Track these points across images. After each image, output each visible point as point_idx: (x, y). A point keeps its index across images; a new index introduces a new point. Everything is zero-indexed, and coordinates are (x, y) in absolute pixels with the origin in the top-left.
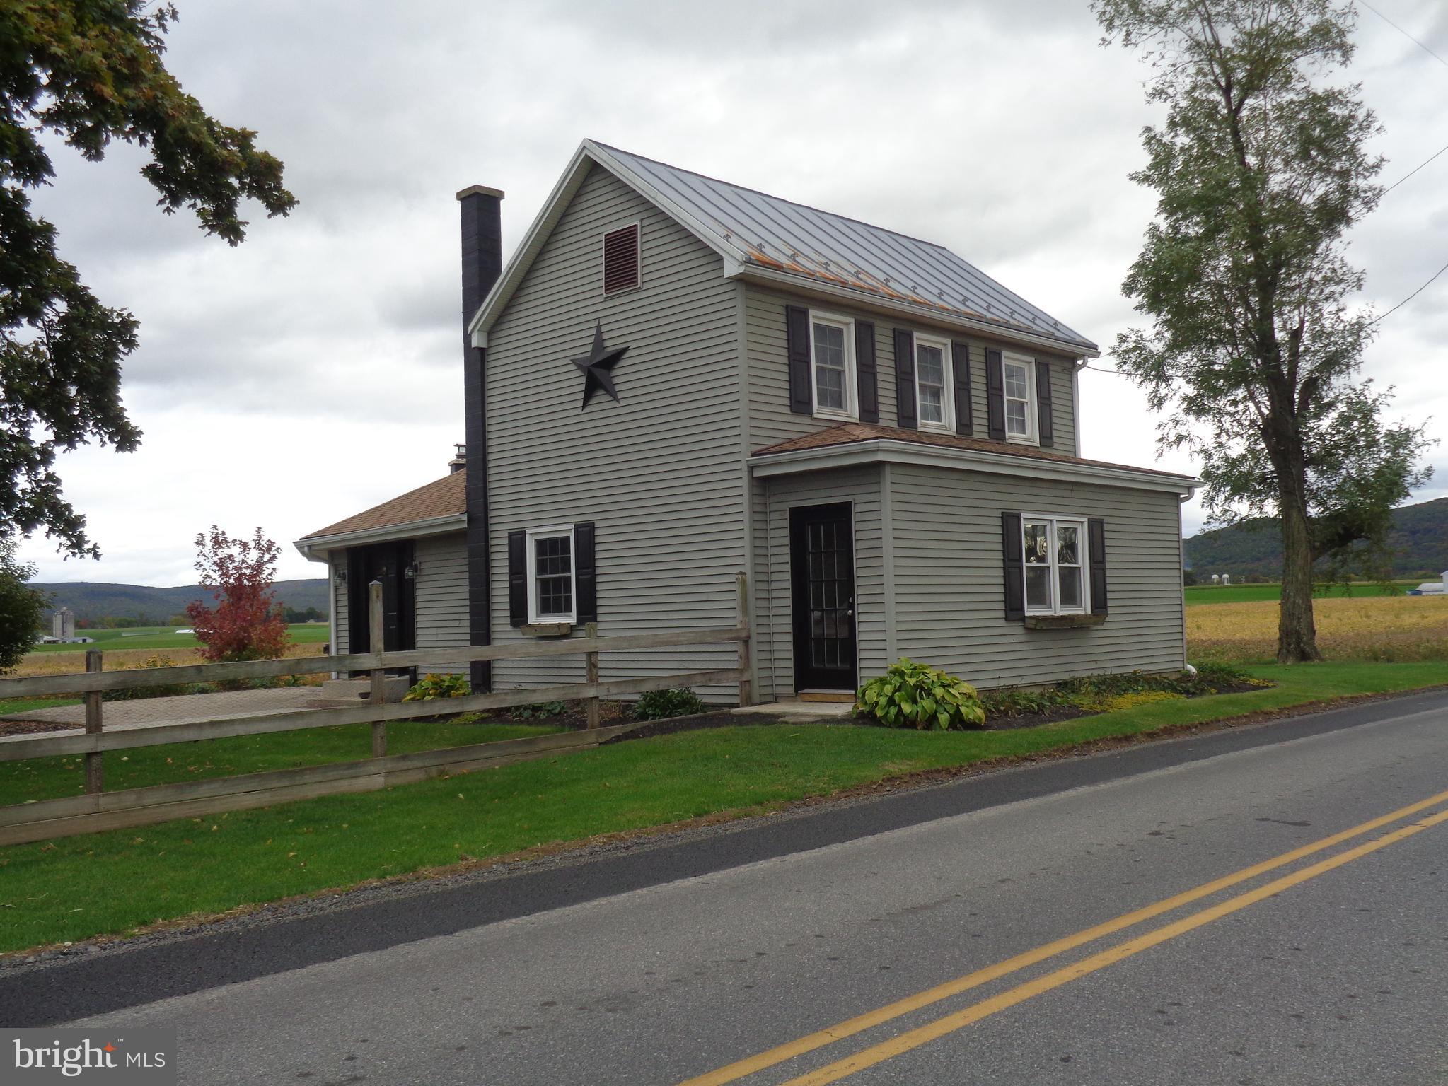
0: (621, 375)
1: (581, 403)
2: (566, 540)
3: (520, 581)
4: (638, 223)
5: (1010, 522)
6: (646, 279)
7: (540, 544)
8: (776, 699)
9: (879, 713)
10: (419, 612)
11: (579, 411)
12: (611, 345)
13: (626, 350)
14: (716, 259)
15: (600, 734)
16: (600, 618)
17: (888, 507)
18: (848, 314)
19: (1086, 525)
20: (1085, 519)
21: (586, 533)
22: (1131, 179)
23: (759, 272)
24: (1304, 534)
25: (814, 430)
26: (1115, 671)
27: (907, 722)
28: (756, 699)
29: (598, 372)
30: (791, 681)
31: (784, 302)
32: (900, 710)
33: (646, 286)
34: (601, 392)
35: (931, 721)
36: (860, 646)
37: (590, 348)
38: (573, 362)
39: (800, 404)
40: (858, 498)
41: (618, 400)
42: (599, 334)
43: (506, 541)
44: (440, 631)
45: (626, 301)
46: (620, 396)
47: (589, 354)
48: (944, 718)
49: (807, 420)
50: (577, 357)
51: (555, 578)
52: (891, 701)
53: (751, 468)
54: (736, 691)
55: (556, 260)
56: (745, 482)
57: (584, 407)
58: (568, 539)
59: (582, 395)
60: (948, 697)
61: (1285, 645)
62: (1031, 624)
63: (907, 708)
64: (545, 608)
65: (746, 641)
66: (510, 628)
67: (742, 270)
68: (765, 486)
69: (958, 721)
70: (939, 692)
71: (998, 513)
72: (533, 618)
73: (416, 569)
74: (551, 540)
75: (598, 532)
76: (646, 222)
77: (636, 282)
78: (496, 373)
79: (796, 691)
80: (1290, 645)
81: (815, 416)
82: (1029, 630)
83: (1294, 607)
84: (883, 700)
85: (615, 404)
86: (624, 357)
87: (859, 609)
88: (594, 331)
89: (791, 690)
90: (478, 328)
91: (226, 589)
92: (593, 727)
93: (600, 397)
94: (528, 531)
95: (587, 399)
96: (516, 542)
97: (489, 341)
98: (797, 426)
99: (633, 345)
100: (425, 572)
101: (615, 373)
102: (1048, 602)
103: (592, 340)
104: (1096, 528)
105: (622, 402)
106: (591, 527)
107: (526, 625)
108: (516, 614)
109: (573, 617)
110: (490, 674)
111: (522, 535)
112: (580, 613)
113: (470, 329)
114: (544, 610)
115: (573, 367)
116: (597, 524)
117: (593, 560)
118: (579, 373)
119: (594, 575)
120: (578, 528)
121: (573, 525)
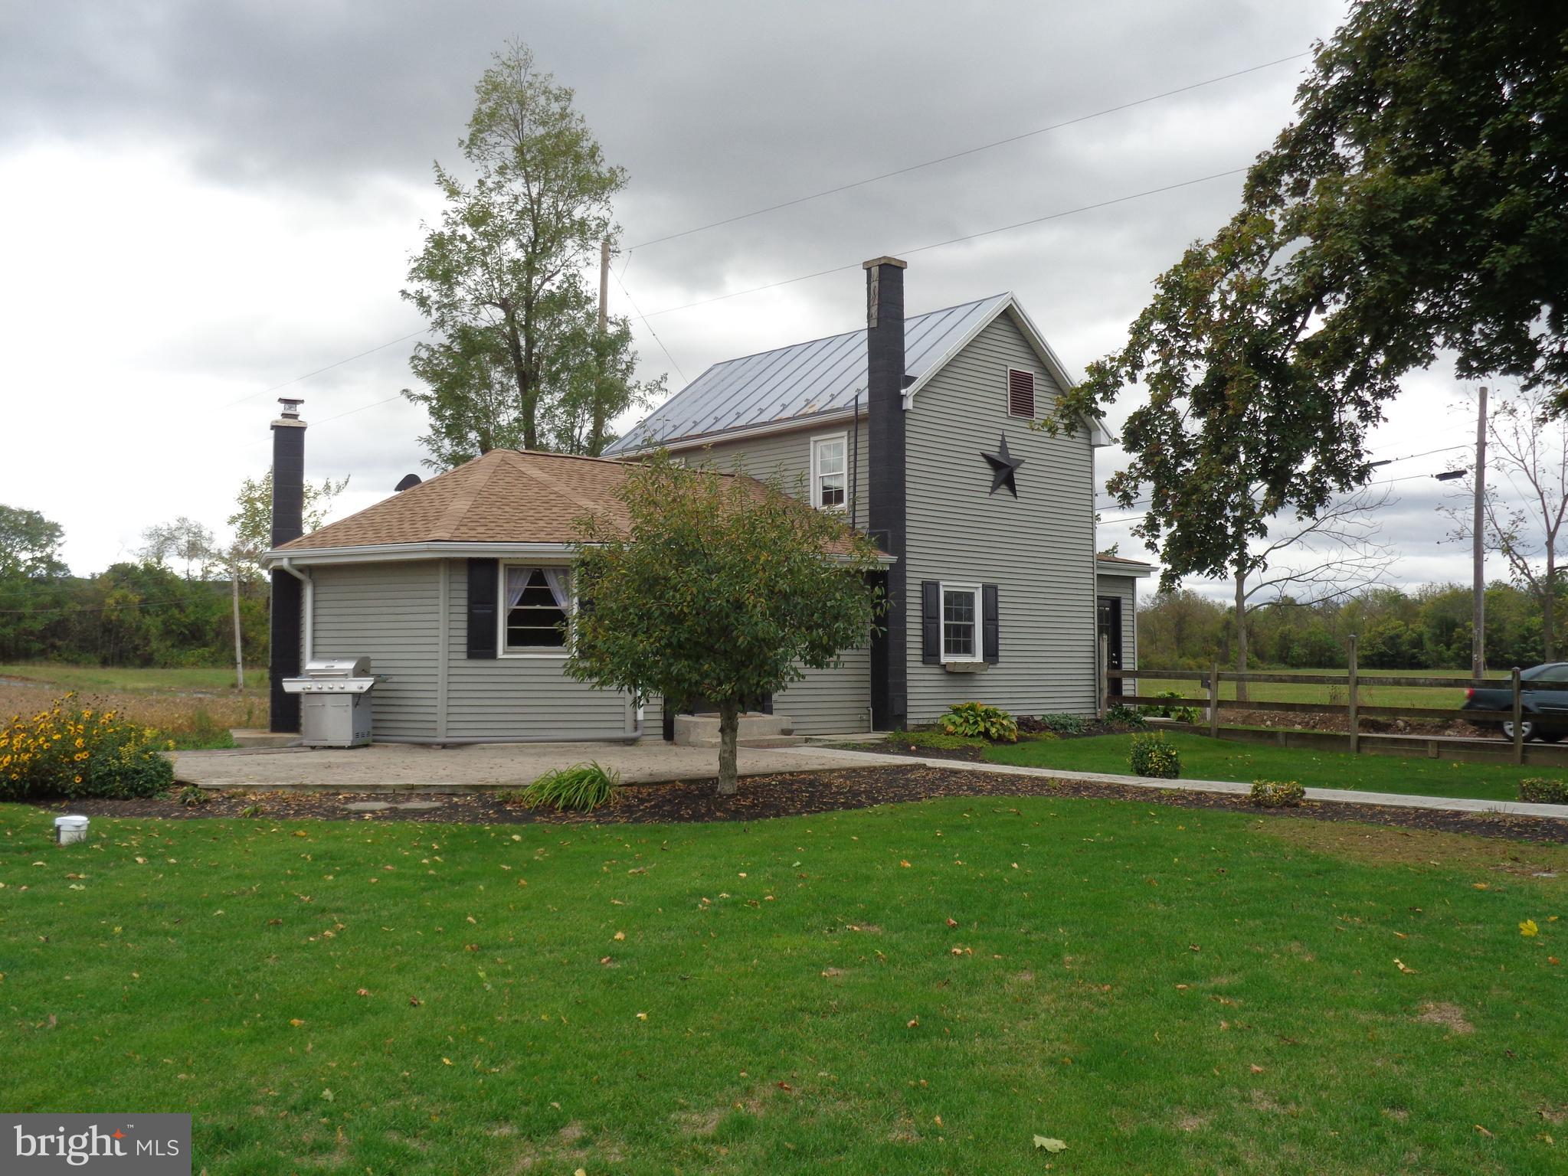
0: (1018, 479)
1: (989, 490)
3: (934, 626)
4: (1033, 373)
7: (950, 597)
11: (987, 496)
12: (1012, 454)
13: (1023, 462)
16: (1000, 659)
21: (991, 595)
34: (1005, 487)
37: (997, 450)
38: (984, 455)
40: (1124, 595)
41: (1017, 497)
42: (1003, 442)
43: (920, 588)
45: (1026, 426)
46: (1019, 494)
47: (996, 454)
50: (986, 452)
51: (960, 625)
56: (1093, 577)
57: (990, 494)
58: (974, 595)
59: (990, 484)
64: (952, 648)
66: (920, 664)
72: (945, 659)
74: (958, 593)
76: (1037, 376)
77: (1032, 415)
85: (1013, 499)
86: (1022, 466)
88: (1001, 438)
93: (1004, 491)
94: (941, 583)
95: (993, 489)
96: (930, 591)
99: (1029, 460)
101: (1015, 476)
103: (999, 443)
105: (1019, 500)
106: (995, 588)
107: (938, 662)
108: (930, 655)
109: (979, 658)
110: (906, 705)
111: (936, 585)
112: (986, 655)
113: (903, 392)
114: (947, 651)
115: (982, 459)
116: (1000, 587)
117: (997, 614)
118: (987, 466)
119: (997, 626)
120: (985, 588)
121: (981, 585)
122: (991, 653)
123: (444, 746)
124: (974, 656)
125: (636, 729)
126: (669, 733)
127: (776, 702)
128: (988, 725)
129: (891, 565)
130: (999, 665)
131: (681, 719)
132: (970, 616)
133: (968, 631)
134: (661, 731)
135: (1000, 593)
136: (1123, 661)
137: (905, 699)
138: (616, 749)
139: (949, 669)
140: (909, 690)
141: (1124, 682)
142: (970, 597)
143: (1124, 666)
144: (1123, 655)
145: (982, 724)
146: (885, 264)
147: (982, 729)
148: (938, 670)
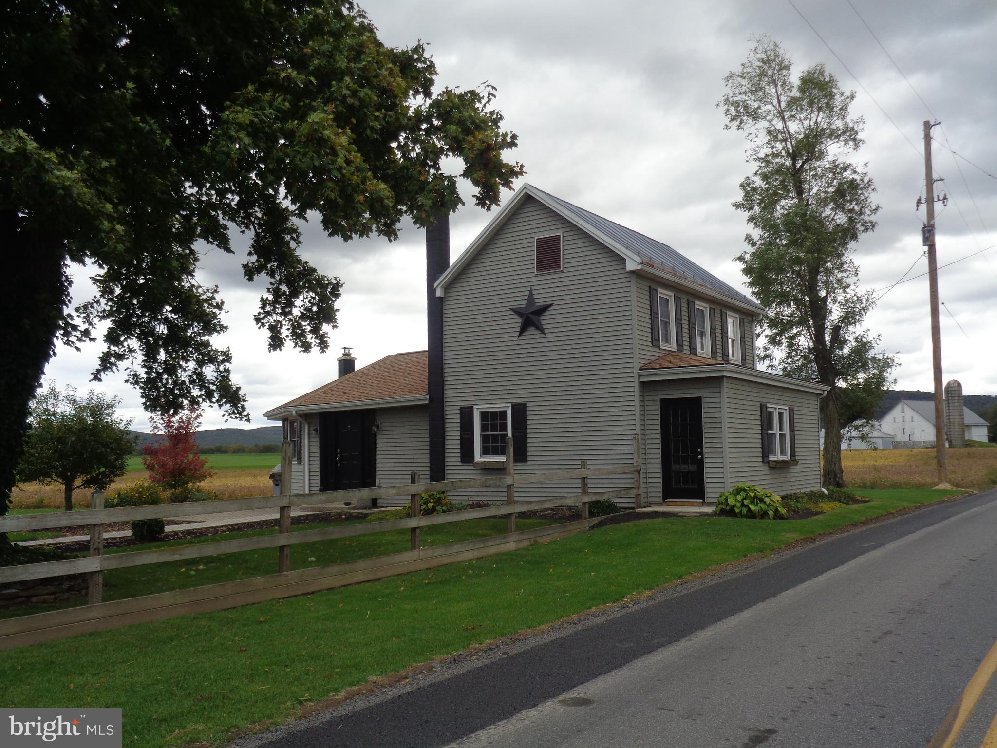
0: (546, 320)
1: (517, 334)
2: (503, 414)
3: (470, 436)
4: (561, 234)
5: (763, 407)
6: (566, 266)
7: (484, 416)
8: (649, 504)
9: (737, 511)
10: (378, 453)
11: (516, 338)
12: (540, 302)
13: (551, 305)
14: (622, 261)
15: (589, 522)
16: (529, 458)
17: (725, 400)
18: (672, 291)
19: (788, 410)
20: (787, 408)
21: (520, 411)
22: (733, 206)
23: (647, 269)
24: (836, 415)
25: (661, 355)
26: (802, 491)
27: (751, 515)
28: (643, 505)
29: (533, 317)
30: (661, 495)
31: (648, 284)
32: (749, 509)
33: (566, 270)
34: (533, 328)
35: (764, 515)
36: (706, 475)
37: (525, 302)
38: (512, 309)
39: (655, 341)
40: (706, 395)
41: (545, 334)
42: (531, 295)
43: (458, 412)
44: (396, 465)
45: (551, 278)
46: (546, 331)
47: (524, 306)
48: (771, 513)
49: (657, 350)
50: (514, 307)
51: (494, 435)
52: (743, 505)
53: (640, 376)
54: (633, 500)
55: (496, 250)
56: (636, 384)
57: (519, 336)
58: (505, 413)
59: (518, 329)
60: (772, 503)
61: (828, 479)
62: (772, 465)
63: (752, 507)
64: (485, 451)
65: (639, 472)
66: (459, 463)
67: (639, 267)
68: (645, 386)
69: (778, 516)
70: (767, 500)
71: (758, 404)
72: (478, 457)
73: (378, 426)
74: (491, 412)
75: (528, 409)
76: (566, 234)
77: (560, 267)
78: (450, 312)
79: (664, 500)
80: (831, 479)
81: (662, 347)
82: (771, 468)
83: (832, 457)
84: (739, 504)
85: (543, 336)
86: (550, 309)
87: (705, 455)
88: (528, 293)
89: (661, 500)
90: (441, 285)
91: (168, 436)
92: (586, 518)
93: (532, 332)
94: (475, 406)
95: (521, 333)
96: (466, 414)
97: (445, 293)
98: (655, 354)
99: (556, 303)
100: (384, 429)
101: (542, 318)
102: (774, 452)
103: (526, 298)
104: (791, 411)
105: (548, 335)
106: (524, 405)
107: (473, 462)
108: (467, 455)
111: (471, 408)
112: (516, 454)
113: (435, 286)
114: (481, 453)
115: (511, 312)
116: (528, 404)
117: (525, 425)
118: (516, 316)
119: (526, 434)
120: (514, 406)
121: (510, 404)
122: (521, 455)
127: (378, 486)
130: (529, 463)
132: (502, 427)
133: (501, 439)
139: (482, 466)
143: (706, 460)
144: (706, 450)
148: (472, 468)
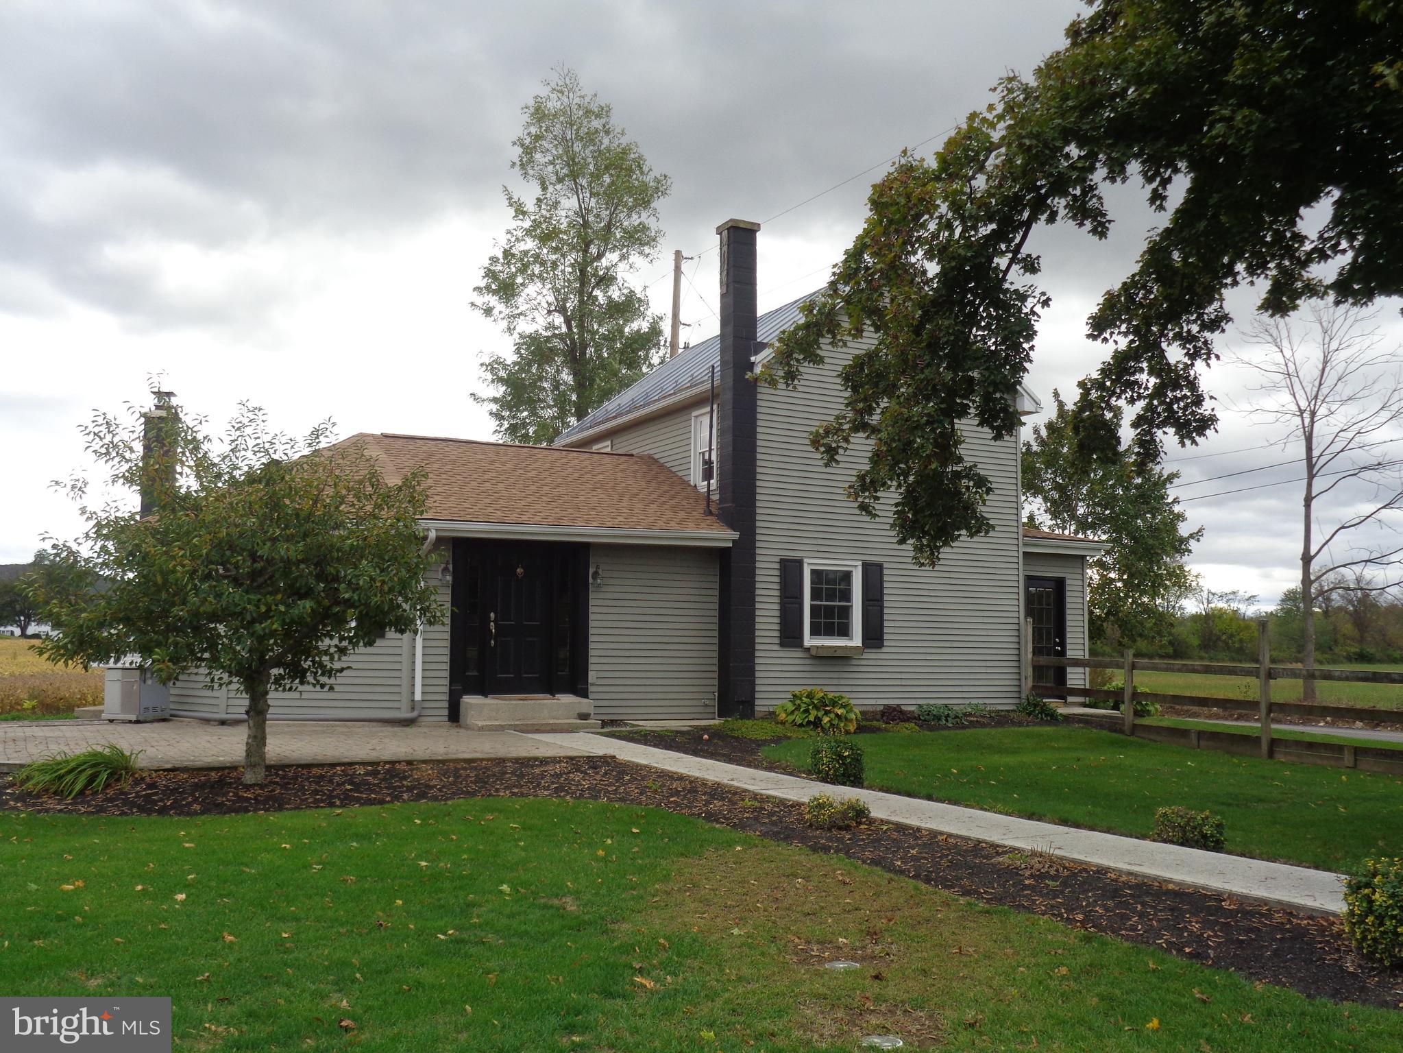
3: (796, 606)
7: (818, 575)
10: (594, 625)
16: (886, 643)
40: (1069, 576)
43: (777, 566)
51: (831, 605)
56: (1020, 555)
58: (852, 575)
66: (776, 647)
72: (808, 641)
73: (596, 576)
74: (831, 572)
94: (806, 560)
96: (791, 568)
100: (605, 581)
106: (879, 567)
107: (801, 645)
108: (790, 635)
109: (857, 640)
110: (753, 691)
111: (799, 563)
112: (866, 637)
113: (753, 359)
114: (815, 632)
116: (885, 565)
117: (882, 594)
119: (882, 607)
120: (866, 566)
121: (860, 563)
122: (874, 636)
123: (223, 723)
124: (852, 639)
125: (413, 709)
126: (454, 715)
127: (592, 684)
128: (820, 714)
129: (734, 541)
130: (884, 650)
131: (469, 700)
132: (846, 595)
133: (846, 612)
134: (446, 712)
135: (885, 572)
136: (1068, 647)
137: (753, 684)
138: (389, 730)
139: (813, 652)
140: (758, 674)
141: (1069, 670)
142: (847, 576)
143: (1069, 653)
144: (1068, 641)
145: (814, 713)
146: (732, 227)
147: (812, 718)
148: (800, 655)
